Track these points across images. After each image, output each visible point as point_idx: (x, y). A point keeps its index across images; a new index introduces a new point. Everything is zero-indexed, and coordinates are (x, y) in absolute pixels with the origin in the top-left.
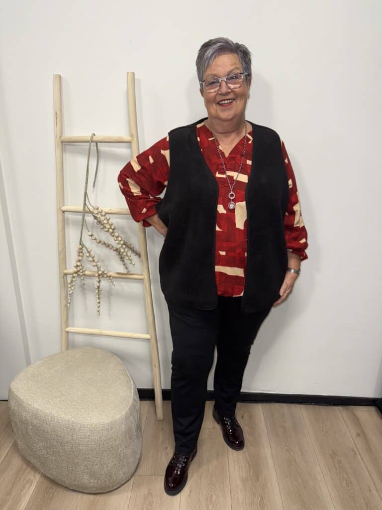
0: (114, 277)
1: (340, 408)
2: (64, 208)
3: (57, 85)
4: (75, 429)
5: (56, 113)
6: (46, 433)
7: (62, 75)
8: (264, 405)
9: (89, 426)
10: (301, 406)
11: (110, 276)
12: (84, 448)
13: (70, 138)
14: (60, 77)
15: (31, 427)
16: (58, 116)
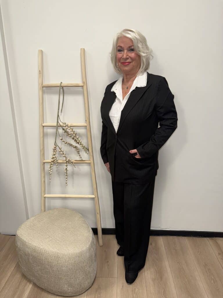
0: (75, 163)
1: (208, 239)
2: (44, 125)
3: (40, 56)
4: (59, 257)
5: (40, 71)
6: (41, 260)
7: (43, 50)
8: (164, 237)
9: (68, 255)
10: (185, 237)
11: (72, 162)
12: (65, 268)
13: (48, 85)
14: (42, 51)
15: (31, 258)
16: (41, 73)
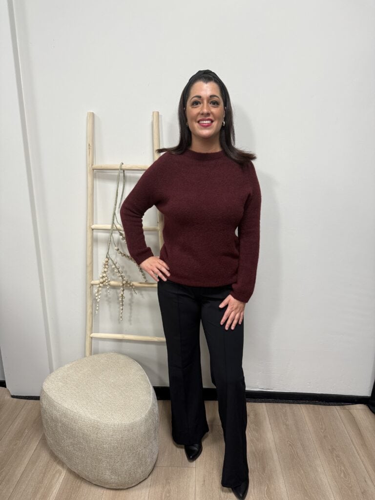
0: (135, 287)
1: (337, 407)
2: (93, 226)
3: (91, 121)
4: (100, 429)
5: (89, 145)
6: (74, 430)
7: (95, 113)
9: (112, 426)
10: (302, 405)
11: (132, 286)
12: (107, 446)
16: (91, 148)
